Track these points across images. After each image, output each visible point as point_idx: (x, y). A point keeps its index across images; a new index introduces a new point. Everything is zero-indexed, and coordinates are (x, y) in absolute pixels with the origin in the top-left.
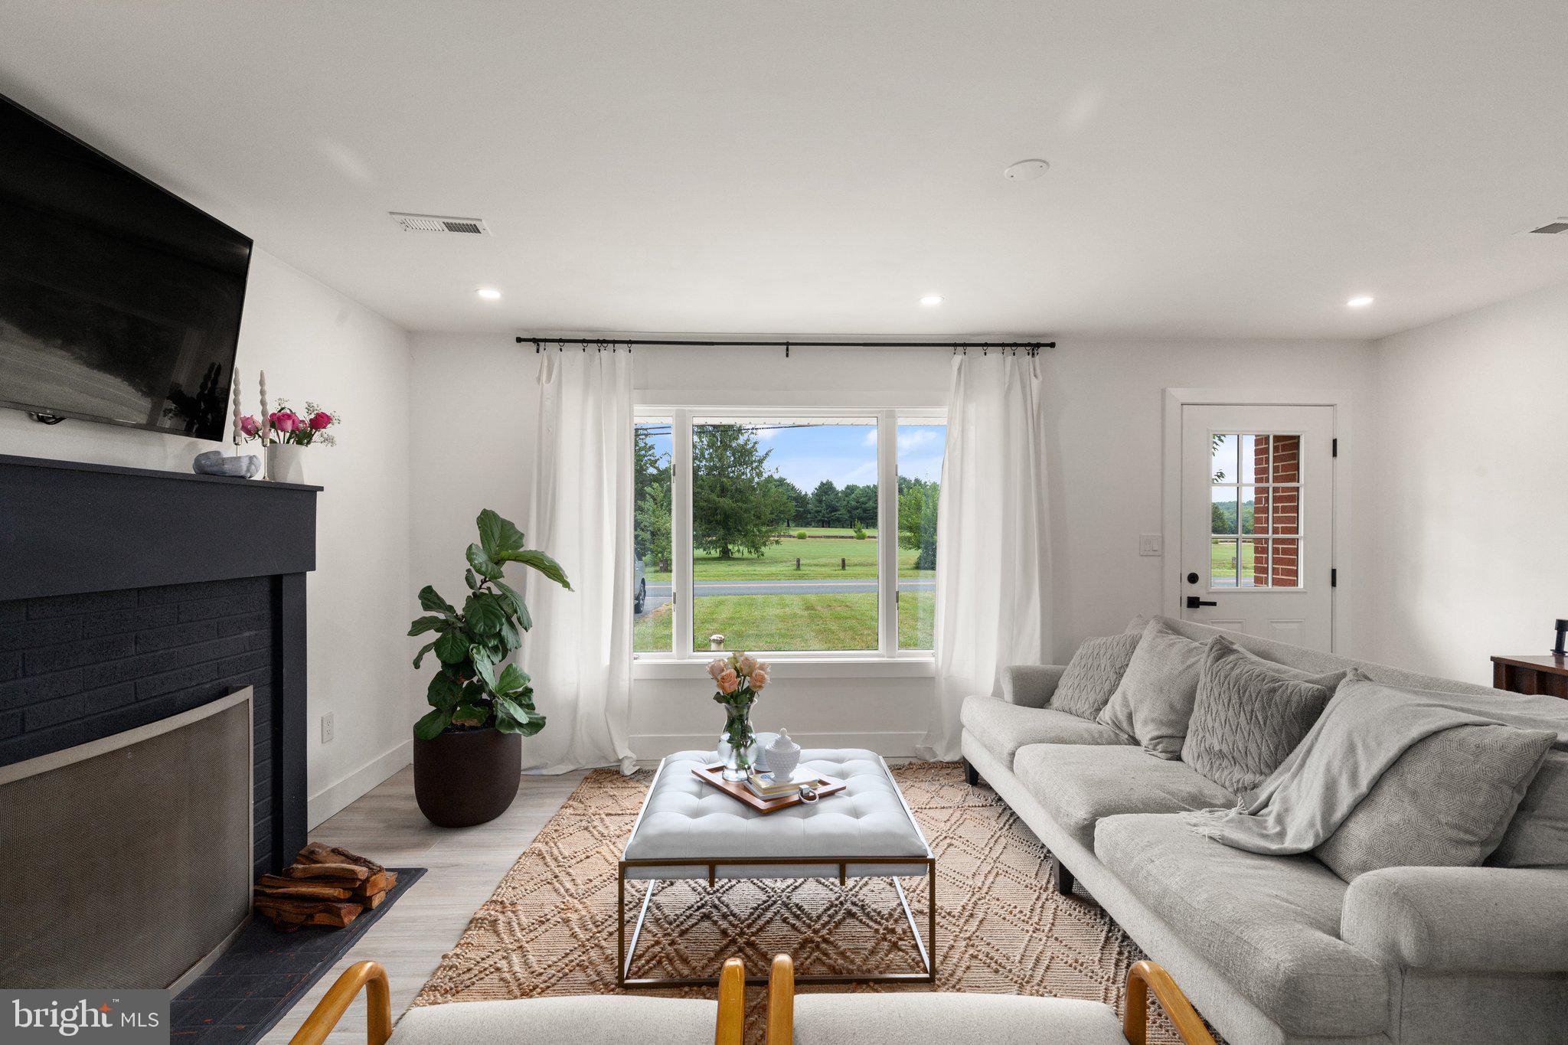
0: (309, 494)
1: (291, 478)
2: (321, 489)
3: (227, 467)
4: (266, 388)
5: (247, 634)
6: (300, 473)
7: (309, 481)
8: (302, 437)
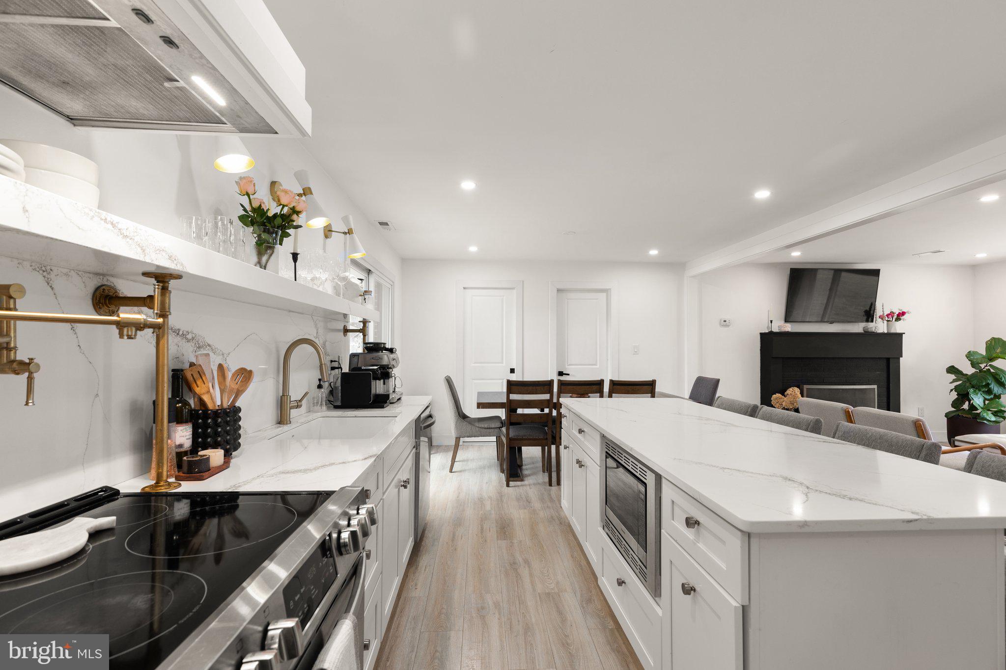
0: (900, 335)
1: (893, 331)
2: (904, 333)
3: (869, 330)
4: (884, 310)
5: (878, 373)
6: (896, 329)
7: (899, 331)
8: (898, 319)
